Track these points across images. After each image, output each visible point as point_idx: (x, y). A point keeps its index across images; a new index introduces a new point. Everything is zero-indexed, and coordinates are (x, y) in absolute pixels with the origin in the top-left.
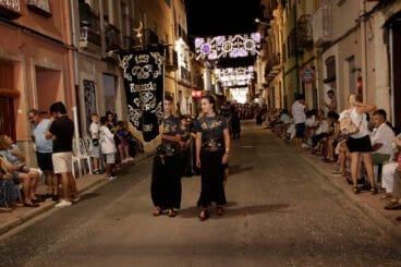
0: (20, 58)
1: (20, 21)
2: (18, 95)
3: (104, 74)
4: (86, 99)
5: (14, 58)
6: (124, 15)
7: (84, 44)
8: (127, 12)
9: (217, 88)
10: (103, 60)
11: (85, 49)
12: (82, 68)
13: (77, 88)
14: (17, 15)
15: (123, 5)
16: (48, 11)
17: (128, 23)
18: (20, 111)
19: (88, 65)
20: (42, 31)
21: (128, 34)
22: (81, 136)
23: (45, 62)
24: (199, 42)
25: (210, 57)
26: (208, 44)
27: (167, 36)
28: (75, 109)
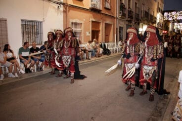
0: (101, 21)
1: (102, 12)
2: (100, 31)
3: (127, 25)
4: (120, 32)
6: (136, 7)
7: (120, 16)
8: (137, 6)
9: (176, 30)
10: (127, 21)
11: (121, 18)
12: (119, 23)
13: (117, 29)
14: (101, 11)
15: (136, 4)
16: (110, 8)
17: (137, 9)
18: (100, 35)
19: (121, 22)
20: (108, 14)
21: (137, 13)
22: (117, 42)
23: (108, 22)
24: (166, 14)
25: (169, 19)
26: (169, 15)
27: (154, 12)
28: (116, 35)
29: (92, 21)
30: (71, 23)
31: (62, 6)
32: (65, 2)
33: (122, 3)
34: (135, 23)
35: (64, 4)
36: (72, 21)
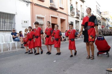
3: (76, 21)
5: (57, 17)
6: (81, 8)
10: (75, 18)
11: (71, 15)
13: (69, 23)
14: (57, 9)
16: (63, 8)
23: (63, 18)
29: (52, 17)
30: (36, 17)
31: (30, 4)
32: (31, 1)
33: (72, 5)
34: (82, 19)
35: (31, 3)
36: (37, 15)
